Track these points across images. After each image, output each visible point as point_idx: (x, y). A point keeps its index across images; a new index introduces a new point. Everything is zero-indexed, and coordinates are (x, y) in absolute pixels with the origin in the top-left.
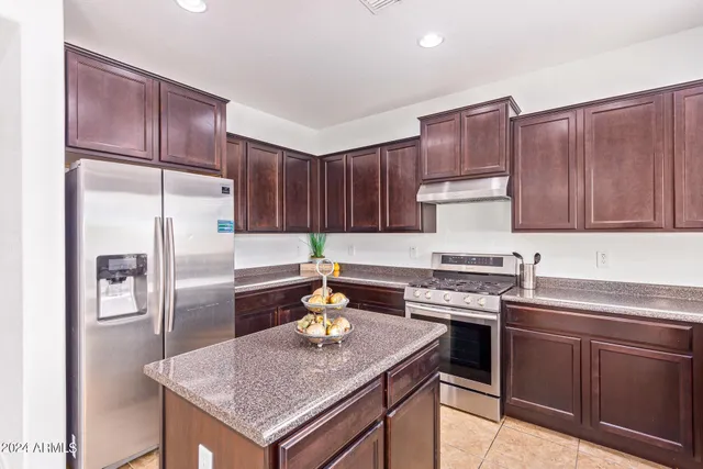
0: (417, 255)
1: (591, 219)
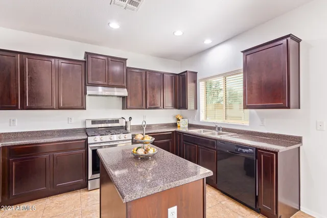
0: (73, 121)
1: (148, 106)
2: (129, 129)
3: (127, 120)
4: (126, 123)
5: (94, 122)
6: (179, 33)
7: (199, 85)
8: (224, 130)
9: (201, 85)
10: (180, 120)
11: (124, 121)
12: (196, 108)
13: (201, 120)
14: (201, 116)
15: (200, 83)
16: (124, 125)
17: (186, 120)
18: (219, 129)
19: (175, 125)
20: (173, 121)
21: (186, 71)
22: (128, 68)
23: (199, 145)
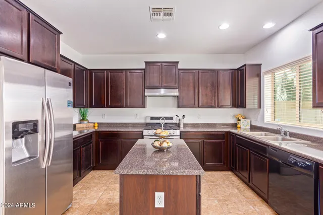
0: (138, 117)
1: (200, 104)
2: (182, 126)
3: (181, 117)
4: (179, 120)
5: (152, 118)
6: (225, 26)
7: (263, 79)
8: (292, 135)
9: (265, 79)
10: (240, 120)
11: (178, 118)
12: (260, 107)
13: (265, 122)
14: (265, 117)
15: (265, 76)
16: (178, 122)
17: (249, 121)
18: (285, 133)
19: (235, 126)
20: (233, 121)
21: (245, 65)
22: (179, 69)
23: (252, 150)
